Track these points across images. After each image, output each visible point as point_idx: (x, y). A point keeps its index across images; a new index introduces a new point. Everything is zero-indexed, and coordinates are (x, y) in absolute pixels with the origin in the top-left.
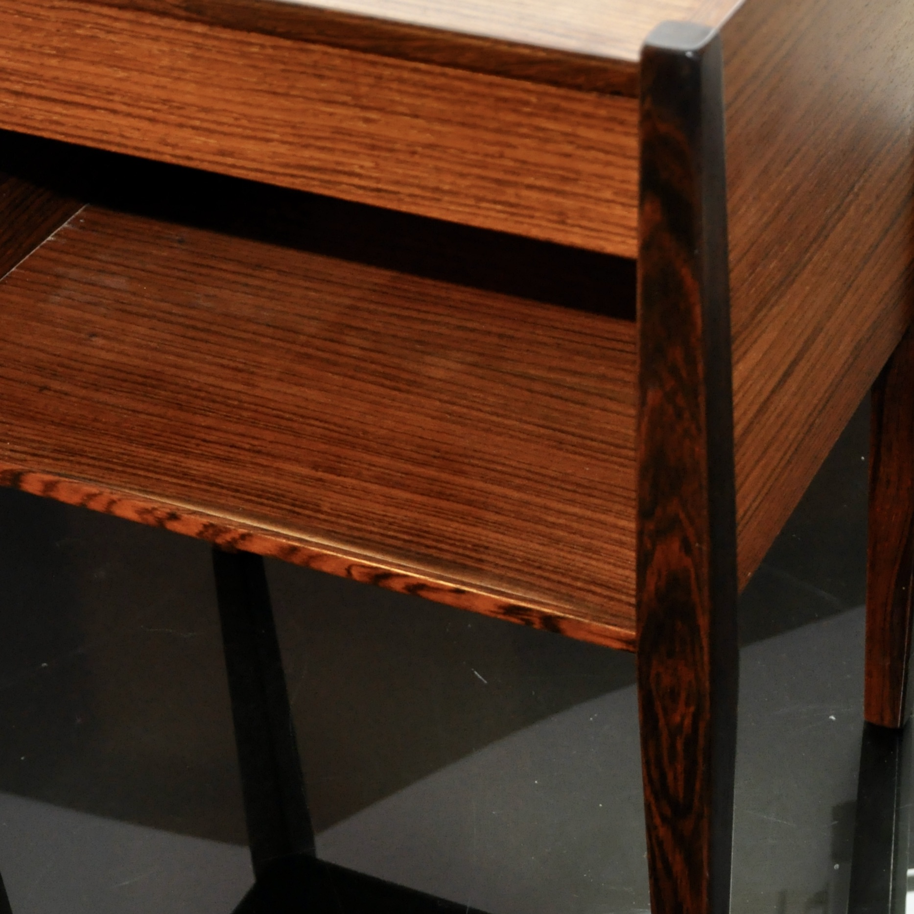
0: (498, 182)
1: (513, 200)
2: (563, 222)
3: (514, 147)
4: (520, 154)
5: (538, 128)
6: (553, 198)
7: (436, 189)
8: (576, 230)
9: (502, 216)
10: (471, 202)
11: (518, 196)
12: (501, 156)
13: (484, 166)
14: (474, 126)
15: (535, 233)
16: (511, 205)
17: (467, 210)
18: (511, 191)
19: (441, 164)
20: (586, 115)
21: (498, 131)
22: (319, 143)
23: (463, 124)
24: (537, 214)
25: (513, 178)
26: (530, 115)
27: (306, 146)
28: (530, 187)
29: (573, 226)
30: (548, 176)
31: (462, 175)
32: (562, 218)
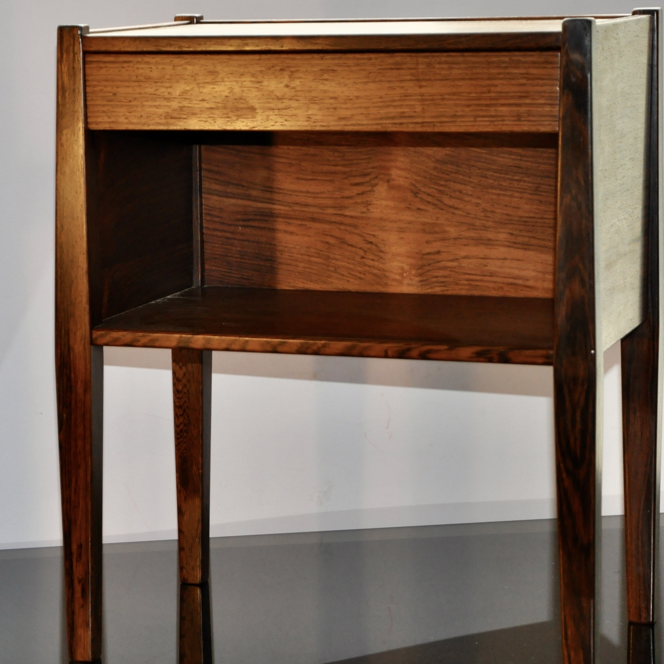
0: (487, 105)
1: (493, 113)
2: (519, 120)
3: (496, 86)
4: (498, 89)
5: (509, 73)
6: (514, 109)
7: (455, 116)
8: (526, 123)
9: (488, 123)
10: (472, 119)
11: (496, 110)
12: (489, 92)
13: (479, 99)
14: (476, 79)
15: (505, 129)
16: (493, 116)
17: (470, 124)
18: (493, 109)
19: (457, 102)
20: (533, 63)
21: (489, 79)
22: (395, 104)
23: (471, 79)
24: (506, 118)
25: (494, 102)
26: (506, 68)
27: (388, 106)
28: (503, 105)
29: (524, 121)
30: (512, 97)
31: (468, 106)
32: (519, 117)
